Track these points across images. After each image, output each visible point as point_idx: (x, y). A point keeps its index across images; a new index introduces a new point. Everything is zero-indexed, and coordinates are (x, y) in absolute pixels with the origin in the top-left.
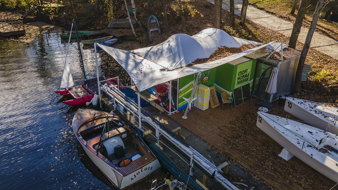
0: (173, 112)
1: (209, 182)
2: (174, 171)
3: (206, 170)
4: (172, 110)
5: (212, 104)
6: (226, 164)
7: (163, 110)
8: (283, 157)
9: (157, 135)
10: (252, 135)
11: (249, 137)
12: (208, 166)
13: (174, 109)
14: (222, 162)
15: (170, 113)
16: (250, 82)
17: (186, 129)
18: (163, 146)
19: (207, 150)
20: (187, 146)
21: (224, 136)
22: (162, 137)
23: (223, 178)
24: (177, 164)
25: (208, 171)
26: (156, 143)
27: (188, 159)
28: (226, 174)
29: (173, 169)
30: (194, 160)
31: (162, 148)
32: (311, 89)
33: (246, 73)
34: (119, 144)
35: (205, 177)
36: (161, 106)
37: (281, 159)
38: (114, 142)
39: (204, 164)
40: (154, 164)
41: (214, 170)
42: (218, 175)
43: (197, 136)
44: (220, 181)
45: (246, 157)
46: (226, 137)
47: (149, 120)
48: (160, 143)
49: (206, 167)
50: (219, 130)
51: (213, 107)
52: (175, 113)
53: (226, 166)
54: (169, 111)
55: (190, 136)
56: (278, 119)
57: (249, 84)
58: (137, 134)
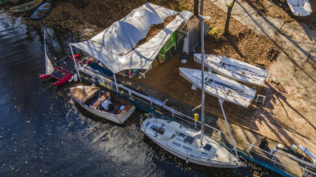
0: (132, 76)
1: (161, 109)
2: (144, 109)
3: (159, 105)
4: (131, 75)
5: (154, 65)
6: (167, 100)
7: (125, 75)
8: (193, 89)
9: (130, 94)
10: (179, 80)
11: (177, 82)
12: (159, 103)
13: (132, 73)
14: (165, 99)
15: (131, 77)
16: (174, 44)
17: (143, 85)
18: (134, 98)
19: (157, 95)
20: (147, 96)
21: (164, 84)
22: (133, 94)
23: (166, 107)
24: (144, 105)
25: (160, 105)
26: (130, 98)
27: (150, 102)
28: (168, 104)
29: (143, 108)
30: (153, 102)
31: (134, 100)
32: (210, 40)
33: (170, 41)
34: (109, 103)
35: (159, 108)
36: (123, 73)
37: (192, 90)
38: (106, 103)
39: (158, 103)
40: (133, 108)
41: (162, 104)
42: (164, 106)
43: (151, 88)
44: (166, 108)
45: (176, 93)
46: (165, 84)
47: (121, 86)
48: (132, 97)
49: (158, 104)
50: (161, 81)
51: (155, 66)
52: (134, 75)
53: (167, 101)
54: (129, 76)
55: (146, 89)
56: (189, 70)
57: (173, 46)
58: (117, 95)
